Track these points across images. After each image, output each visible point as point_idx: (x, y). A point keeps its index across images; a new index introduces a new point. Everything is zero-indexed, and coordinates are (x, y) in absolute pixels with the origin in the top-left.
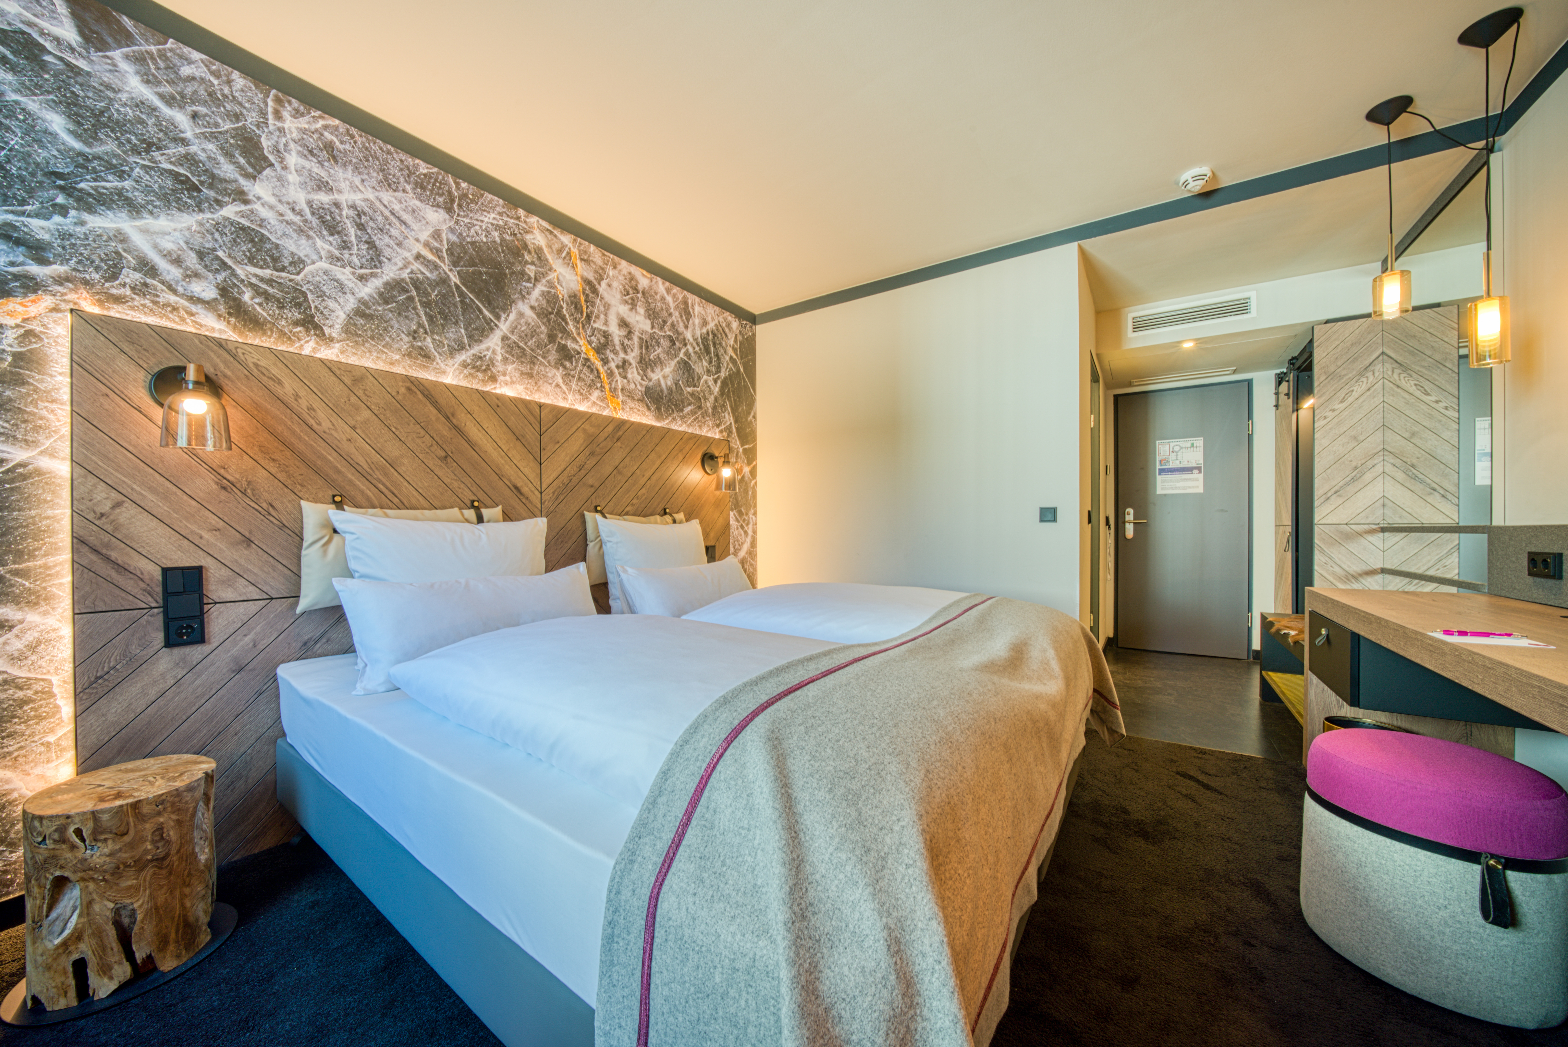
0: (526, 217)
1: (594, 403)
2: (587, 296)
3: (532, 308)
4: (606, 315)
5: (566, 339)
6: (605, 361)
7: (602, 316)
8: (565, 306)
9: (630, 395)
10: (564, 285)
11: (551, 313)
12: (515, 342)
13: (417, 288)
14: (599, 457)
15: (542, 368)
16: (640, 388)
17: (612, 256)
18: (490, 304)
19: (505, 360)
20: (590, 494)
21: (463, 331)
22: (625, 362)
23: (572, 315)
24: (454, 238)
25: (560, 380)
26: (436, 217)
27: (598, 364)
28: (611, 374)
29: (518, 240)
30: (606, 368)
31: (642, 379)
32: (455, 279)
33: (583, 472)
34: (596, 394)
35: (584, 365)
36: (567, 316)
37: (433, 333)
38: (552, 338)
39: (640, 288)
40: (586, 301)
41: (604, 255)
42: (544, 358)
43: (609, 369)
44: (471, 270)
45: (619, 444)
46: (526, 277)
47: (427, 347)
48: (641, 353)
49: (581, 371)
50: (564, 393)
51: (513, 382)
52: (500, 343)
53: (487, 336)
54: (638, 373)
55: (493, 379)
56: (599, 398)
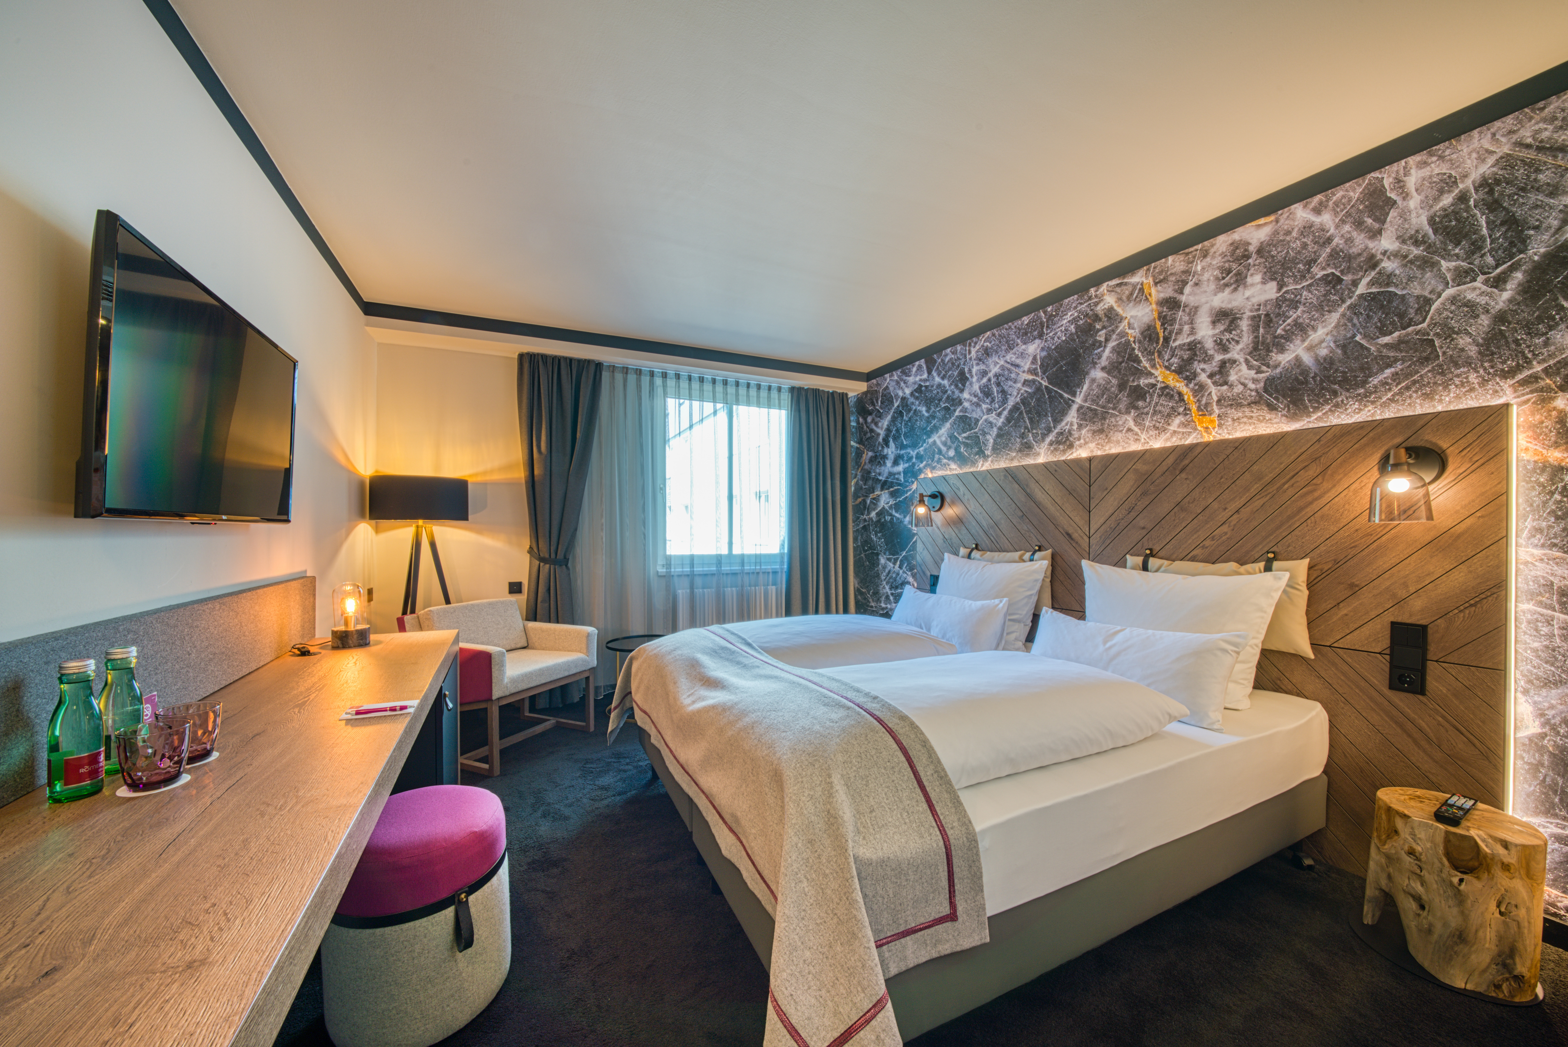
0: (1096, 291)
1: (1175, 432)
2: (1165, 317)
3: (1103, 369)
4: (1191, 323)
5: (1139, 378)
6: (1190, 378)
7: (1186, 328)
8: (1136, 346)
9: (1235, 403)
10: (1136, 326)
11: (1121, 363)
12: (1088, 408)
13: (1024, 404)
14: (1153, 496)
15: (1113, 420)
16: (1253, 386)
17: (1200, 246)
18: (1068, 386)
19: (1080, 427)
20: (1140, 537)
21: (1050, 419)
22: (1223, 364)
23: (1146, 349)
24: (1044, 354)
25: (1131, 424)
26: (1033, 348)
27: (1181, 386)
28: (1200, 389)
29: (1089, 318)
30: (1191, 385)
31: (1259, 371)
32: (1045, 383)
33: (1133, 514)
34: (1177, 421)
35: (1159, 396)
36: (1140, 354)
37: (1032, 429)
38: (1122, 386)
39: (1252, 248)
40: (1163, 324)
41: (1187, 254)
42: (1114, 409)
43: (1195, 385)
44: (1054, 369)
45: (1183, 475)
46: (1097, 344)
47: (1029, 440)
48: (1257, 337)
49: (1157, 404)
50: (1137, 434)
51: (1086, 443)
52: (1076, 415)
53: (1066, 414)
54: (1250, 367)
55: (1071, 446)
56: (1183, 425)
